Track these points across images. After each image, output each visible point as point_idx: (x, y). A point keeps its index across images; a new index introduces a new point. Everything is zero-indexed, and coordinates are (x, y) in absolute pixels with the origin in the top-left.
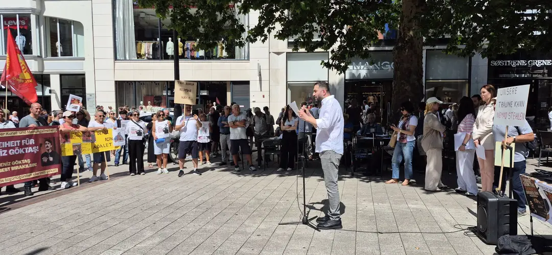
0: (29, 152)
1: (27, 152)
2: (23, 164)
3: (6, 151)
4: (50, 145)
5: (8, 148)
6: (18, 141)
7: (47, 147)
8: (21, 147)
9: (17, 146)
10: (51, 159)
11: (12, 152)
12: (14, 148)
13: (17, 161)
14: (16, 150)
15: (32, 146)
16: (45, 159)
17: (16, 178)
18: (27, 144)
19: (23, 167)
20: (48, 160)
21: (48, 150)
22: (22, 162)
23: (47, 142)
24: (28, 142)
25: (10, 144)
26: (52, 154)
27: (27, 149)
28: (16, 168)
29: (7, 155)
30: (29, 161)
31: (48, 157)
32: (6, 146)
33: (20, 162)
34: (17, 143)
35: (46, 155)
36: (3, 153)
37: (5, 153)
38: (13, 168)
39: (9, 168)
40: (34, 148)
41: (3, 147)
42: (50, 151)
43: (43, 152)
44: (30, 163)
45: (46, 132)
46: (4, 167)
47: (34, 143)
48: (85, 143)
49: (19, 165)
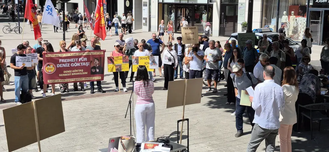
0: (83, 65)
1: (82, 65)
2: (79, 72)
3: (69, 64)
4: (97, 62)
5: (70, 63)
6: (77, 59)
7: (96, 63)
8: (78, 62)
9: (76, 62)
10: (98, 70)
11: (72, 65)
12: (74, 63)
13: (75, 70)
14: (75, 64)
15: (85, 62)
16: (93, 71)
17: (73, 80)
18: (82, 61)
19: (79, 74)
20: (96, 71)
21: (96, 65)
22: (78, 71)
23: (95, 60)
24: (83, 60)
25: (72, 60)
26: (98, 68)
27: (82, 63)
28: (75, 74)
29: (69, 66)
30: (82, 70)
31: (96, 69)
32: (69, 61)
33: (77, 71)
34: (76, 60)
35: (94, 68)
36: (67, 65)
37: (68, 65)
38: (73, 74)
39: (70, 74)
40: (86, 63)
41: (68, 62)
42: (98, 66)
43: (92, 66)
44: (83, 72)
45: (96, 54)
46: (68, 73)
47: (86, 60)
48: (125, 64)
49: (76, 72)
